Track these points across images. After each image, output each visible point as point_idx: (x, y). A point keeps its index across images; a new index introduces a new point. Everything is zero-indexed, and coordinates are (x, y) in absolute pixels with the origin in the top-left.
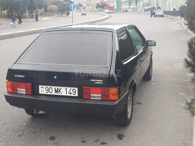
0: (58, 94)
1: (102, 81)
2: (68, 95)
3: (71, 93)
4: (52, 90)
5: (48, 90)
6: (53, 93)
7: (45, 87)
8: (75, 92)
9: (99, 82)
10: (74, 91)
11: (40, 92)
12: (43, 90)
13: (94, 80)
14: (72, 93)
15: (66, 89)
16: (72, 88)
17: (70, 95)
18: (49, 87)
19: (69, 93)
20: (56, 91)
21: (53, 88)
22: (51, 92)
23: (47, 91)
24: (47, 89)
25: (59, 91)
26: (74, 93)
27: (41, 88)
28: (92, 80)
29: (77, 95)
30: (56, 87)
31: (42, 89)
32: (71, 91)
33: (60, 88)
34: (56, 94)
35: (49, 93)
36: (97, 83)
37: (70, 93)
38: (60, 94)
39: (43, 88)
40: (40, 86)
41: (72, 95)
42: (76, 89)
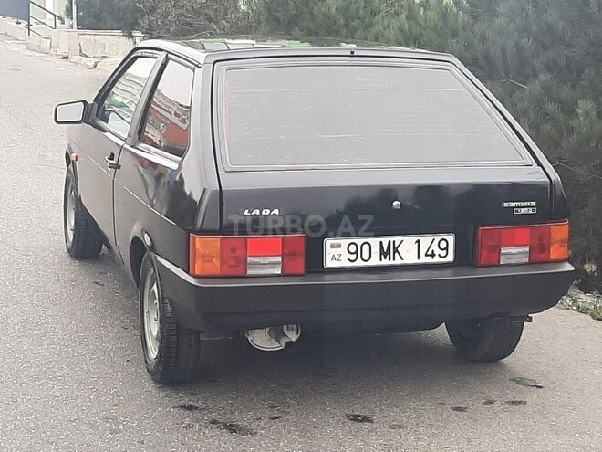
0: (392, 262)
1: (533, 204)
2: (424, 260)
3: (433, 255)
4: (372, 251)
5: (356, 252)
6: (375, 261)
7: (345, 242)
8: (447, 249)
9: (526, 207)
10: (443, 245)
11: (329, 263)
12: (337, 253)
13: (512, 204)
14: (437, 251)
15: (418, 241)
16: (438, 238)
17: (429, 260)
18: (359, 241)
19: (426, 255)
20: (384, 253)
21: (375, 242)
22: (366, 257)
23: (353, 257)
24: (353, 248)
25: (396, 250)
26: (443, 253)
27: (332, 246)
28: (506, 205)
29: (450, 258)
30: (385, 240)
31: (336, 251)
32: (435, 247)
33: (398, 240)
34: (386, 262)
35: (359, 263)
36: (522, 210)
37: (430, 252)
38: (398, 261)
39: (339, 246)
40: (328, 242)
41: (437, 259)
42: (451, 238)
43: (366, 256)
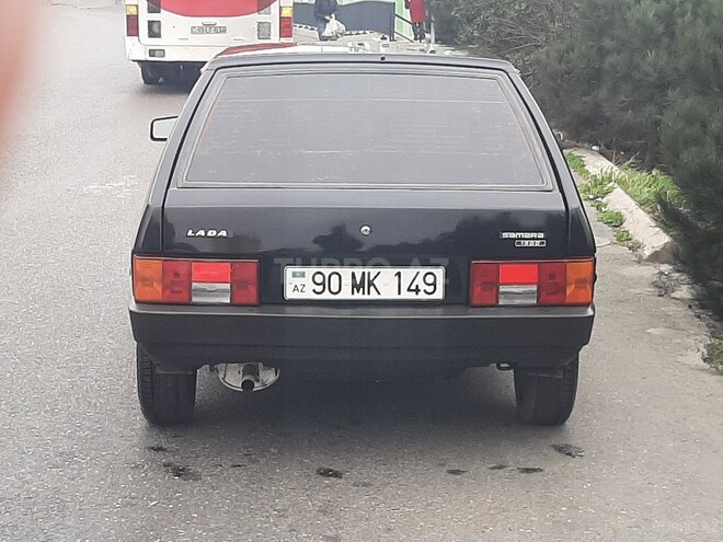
0: (366, 297)
1: (541, 235)
2: (406, 295)
3: (417, 290)
4: (342, 282)
5: (323, 284)
6: (346, 294)
7: (310, 271)
8: (434, 284)
9: (533, 240)
10: (430, 279)
11: (290, 294)
12: (300, 283)
13: (513, 235)
14: (422, 287)
15: (399, 274)
16: (423, 271)
17: (412, 296)
18: (327, 271)
19: (409, 290)
20: (356, 287)
21: (346, 272)
23: (320, 288)
24: (319, 279)
25: (371, 284)
26: (431, 289)
27: (294, 275)
28: (505, 235)
29: (439, 295)
30: (358, 272)
31: (299, 281)
32: (419, 281)
33: (373, 271)
34: (358, 296)
35: (327, 296)
36: (527, 242)
37: (413, 287)
38: (373, 296)
39: (303, 275)
40: (289, 271)
41: (422, 296)
42: (440, 272)
43: (335, 288)
